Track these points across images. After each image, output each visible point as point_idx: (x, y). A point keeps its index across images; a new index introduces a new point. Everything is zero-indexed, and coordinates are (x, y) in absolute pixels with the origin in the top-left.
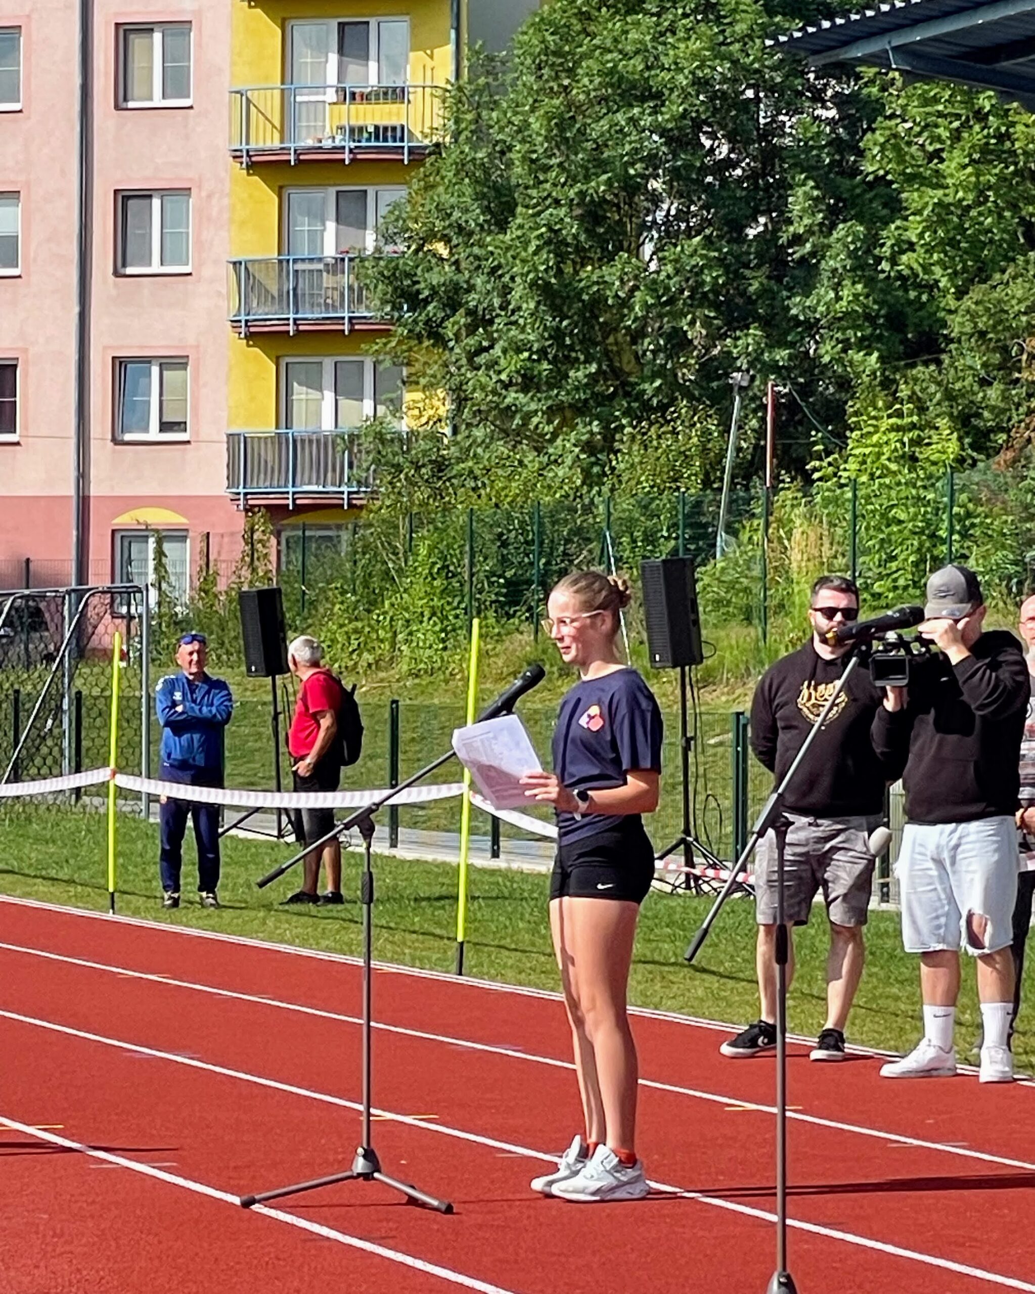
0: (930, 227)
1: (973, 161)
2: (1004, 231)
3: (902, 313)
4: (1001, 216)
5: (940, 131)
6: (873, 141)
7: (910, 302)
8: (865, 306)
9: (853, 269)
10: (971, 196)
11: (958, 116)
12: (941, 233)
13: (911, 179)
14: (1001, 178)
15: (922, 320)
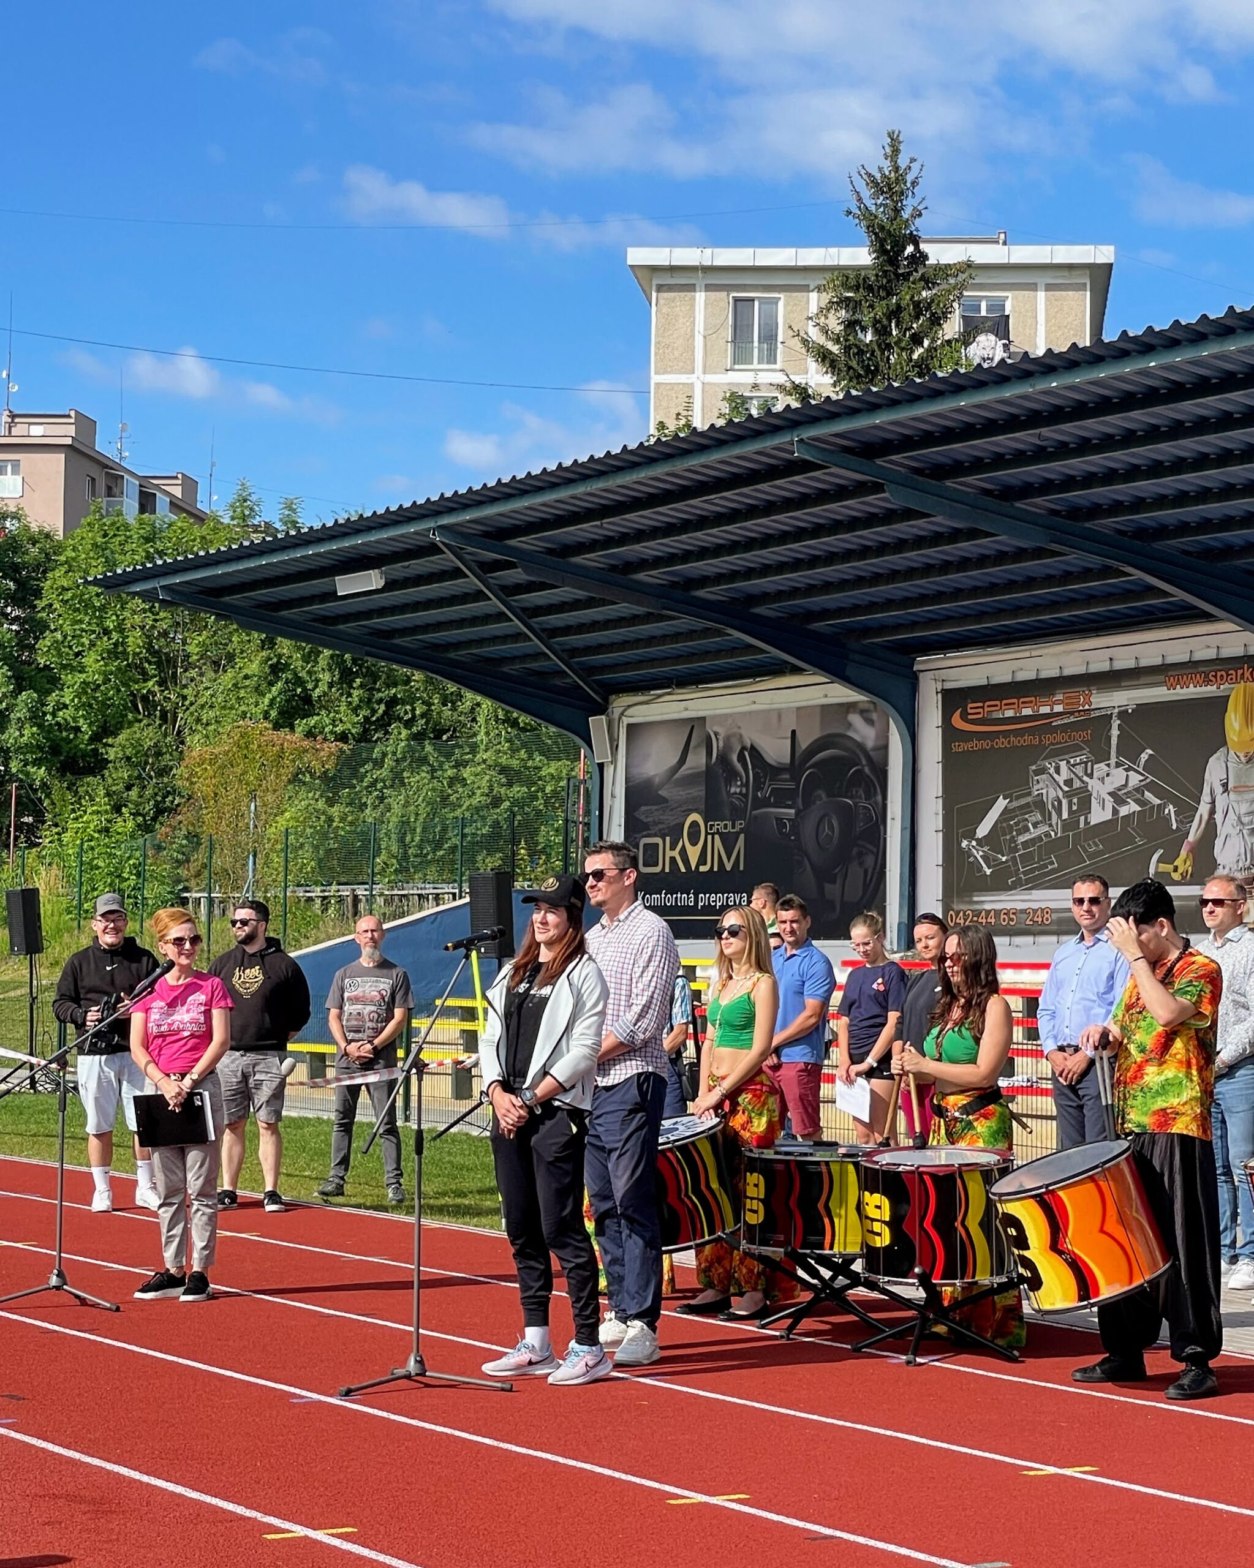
0: (78, 696)
1: (103, 659)
2: (122, 699)
3: (58, 745)
4: (119, 691)
5: (84, 640)
6: (44, 644)
7: (62, 739)
8: (38, 741)
9: (31, 719)
10: (101, 678)
11: (94, 632)
12: (84, 699)
13: (64, 667)
14: (119, 668)
15: (71, 749)
